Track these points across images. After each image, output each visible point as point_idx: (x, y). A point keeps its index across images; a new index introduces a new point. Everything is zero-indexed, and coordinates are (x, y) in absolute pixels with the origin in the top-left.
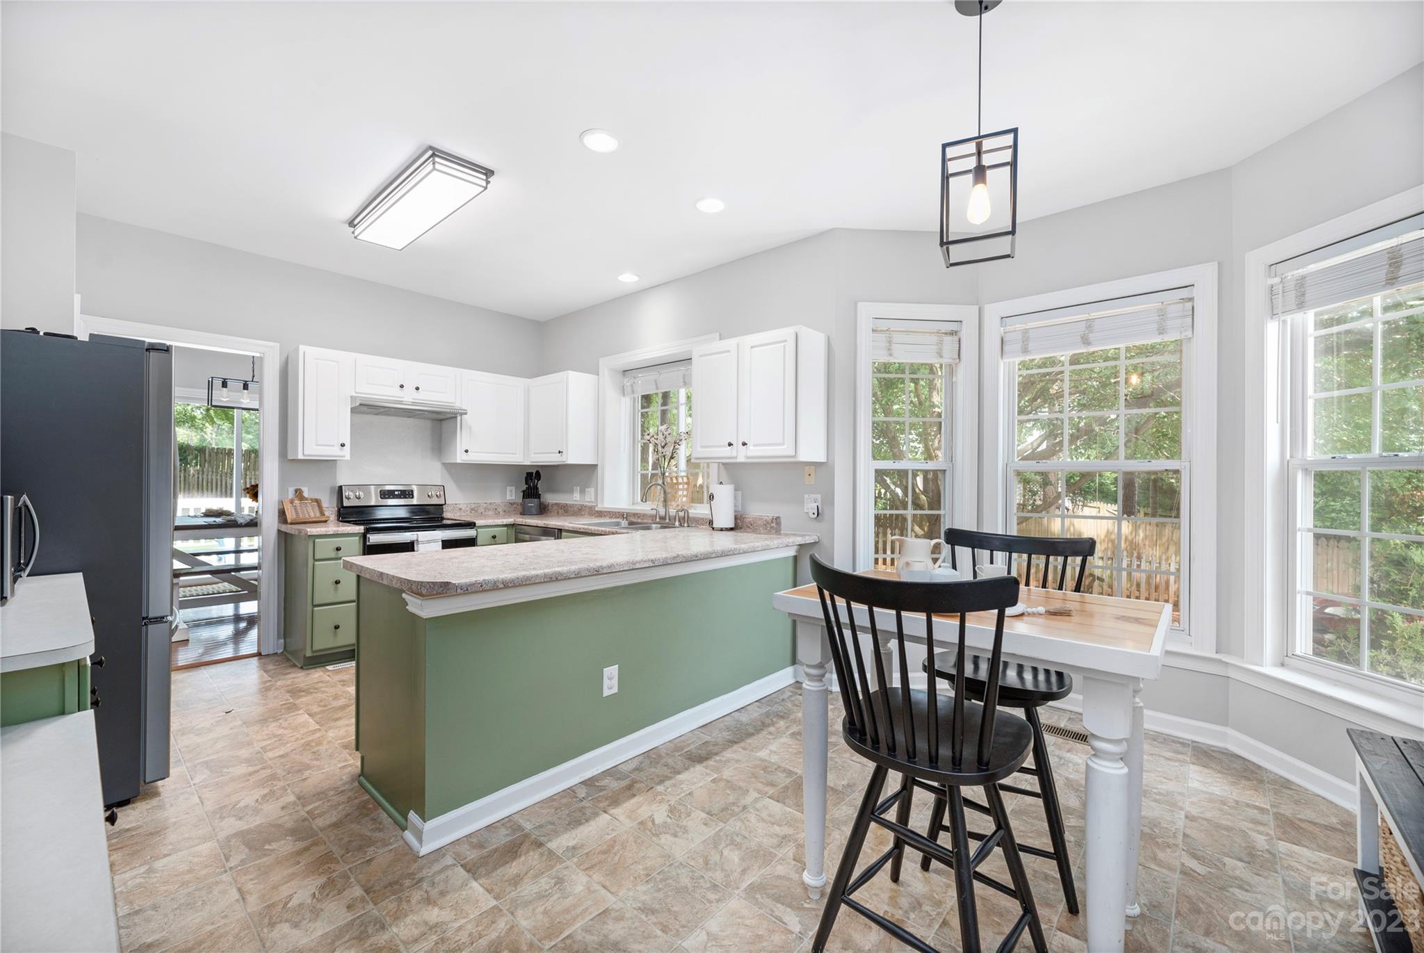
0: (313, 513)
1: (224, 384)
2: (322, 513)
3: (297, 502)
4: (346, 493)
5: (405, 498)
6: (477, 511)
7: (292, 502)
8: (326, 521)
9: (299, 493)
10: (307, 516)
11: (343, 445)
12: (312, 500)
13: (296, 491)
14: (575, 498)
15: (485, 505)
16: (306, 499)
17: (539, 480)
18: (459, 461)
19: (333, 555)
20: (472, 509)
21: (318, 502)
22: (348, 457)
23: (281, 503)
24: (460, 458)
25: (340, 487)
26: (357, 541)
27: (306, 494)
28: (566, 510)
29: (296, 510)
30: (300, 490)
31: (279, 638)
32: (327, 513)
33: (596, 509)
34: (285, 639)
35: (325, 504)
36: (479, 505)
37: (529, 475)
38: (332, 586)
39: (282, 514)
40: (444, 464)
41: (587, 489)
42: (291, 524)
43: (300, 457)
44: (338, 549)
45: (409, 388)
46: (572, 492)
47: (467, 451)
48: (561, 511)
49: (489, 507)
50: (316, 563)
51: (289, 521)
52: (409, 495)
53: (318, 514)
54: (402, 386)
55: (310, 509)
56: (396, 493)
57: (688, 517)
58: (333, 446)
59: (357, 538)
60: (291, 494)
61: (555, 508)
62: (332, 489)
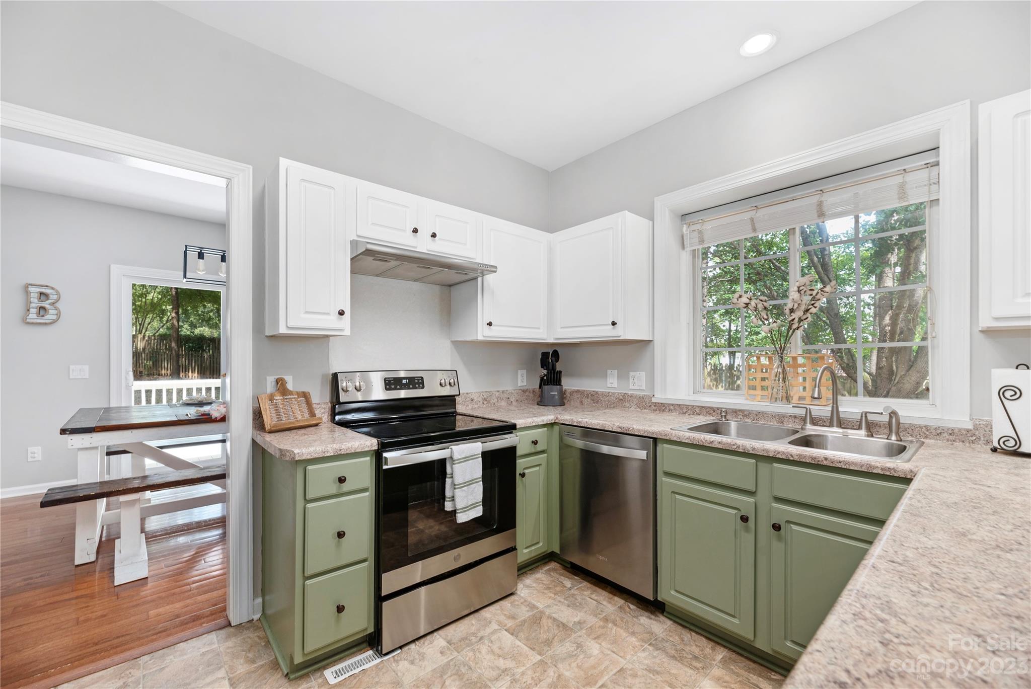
0: (300, 415)
1: (201, 256)
2: (312, 414)
3: (278, 398)
4: (343, 384)
5: (414, 388)
6: (489, 402)
7: (271, 398)
8: (316, 425)
9: (280, 383)
10: (292, 420)
11: (341, 313)
12: (298, 393)
13: (277, 381)
14: (611, 384)
15: (497, 394)
16: (291, 393)
17: (557, 360)
18: (480, 338)
19: (333, 489)
20: (485, 399)
21: (305, 396)
22: (347, 332)
23: (257, 399)
24: (483, 334)
25: (335, 376)
26: (369, 463)
27: (290, 386)
28: (595, 400)
29: (277, 409)
30: (282, 379)
31: (255, 596)
32: (318, 412)
33: (654, 400)
34: (263, 596)
35: (315, 399)
36: (491, 394)
37: (545, 355)
38: (332, 540)
39: (258, 415)
40: (455, 343)
41: (631, 374)
42: (271, 432)
43: (283, 330)
44: (342, 480)
45: (425, 233)
46: (605, 376)
47: (490, 324)
48: (586, 401)
49: (502, 396)
50: (309, 506)
51: (267, 427)
52: (419, 384)
53: (307, 415)
54: (415, 231)
55: (296, 407)
56: (404, 381)
57: (898, 423)
58: (328, 314)
59: (368, 458)
60: (270, 387)
61: (576, 396)
62: (324, 376)
